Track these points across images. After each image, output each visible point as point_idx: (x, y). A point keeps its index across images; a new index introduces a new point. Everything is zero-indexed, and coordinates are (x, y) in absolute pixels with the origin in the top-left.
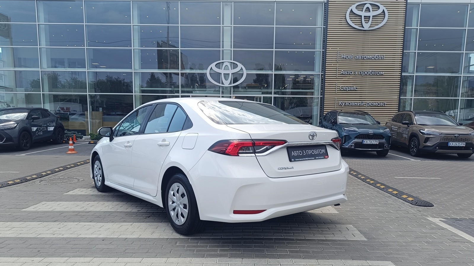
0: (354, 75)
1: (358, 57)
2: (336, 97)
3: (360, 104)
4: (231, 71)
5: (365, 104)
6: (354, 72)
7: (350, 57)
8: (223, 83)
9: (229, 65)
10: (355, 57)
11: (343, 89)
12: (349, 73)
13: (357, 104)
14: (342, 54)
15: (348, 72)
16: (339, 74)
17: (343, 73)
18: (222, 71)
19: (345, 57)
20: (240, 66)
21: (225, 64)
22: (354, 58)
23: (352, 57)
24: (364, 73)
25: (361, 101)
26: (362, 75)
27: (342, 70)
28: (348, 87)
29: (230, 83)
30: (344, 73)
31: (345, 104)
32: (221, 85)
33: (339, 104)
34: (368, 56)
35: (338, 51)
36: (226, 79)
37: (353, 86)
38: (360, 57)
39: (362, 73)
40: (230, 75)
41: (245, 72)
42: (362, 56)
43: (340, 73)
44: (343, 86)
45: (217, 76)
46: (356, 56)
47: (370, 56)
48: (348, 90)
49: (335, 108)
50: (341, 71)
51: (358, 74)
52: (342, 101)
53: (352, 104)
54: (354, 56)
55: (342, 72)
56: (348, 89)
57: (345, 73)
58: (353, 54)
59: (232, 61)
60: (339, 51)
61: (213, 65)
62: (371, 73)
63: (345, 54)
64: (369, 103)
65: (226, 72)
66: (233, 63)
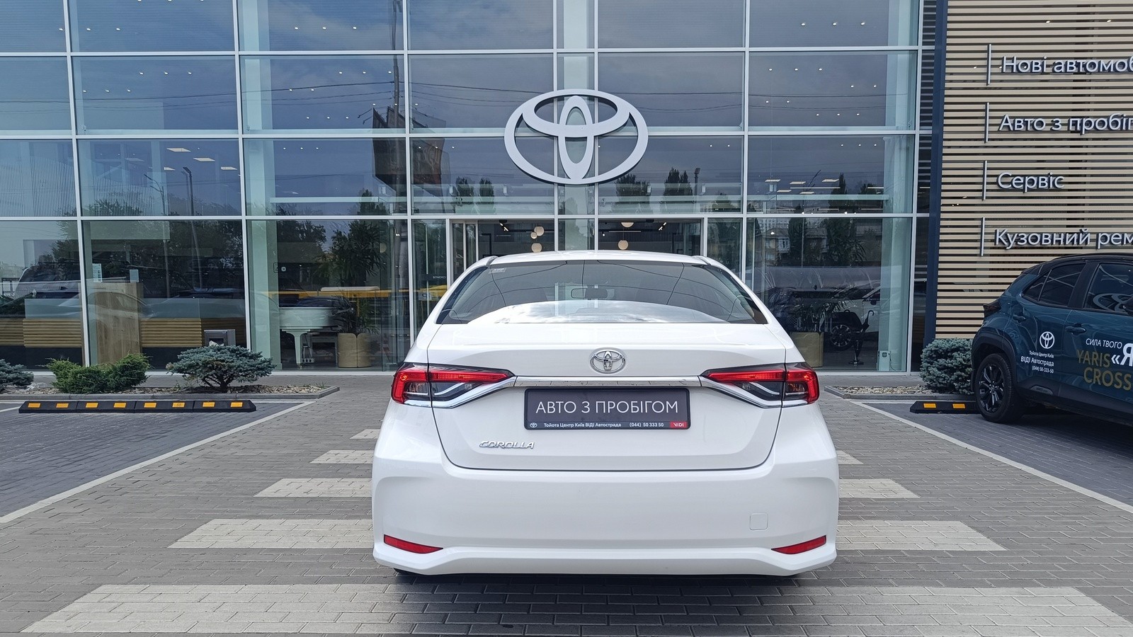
0: (1052, 131)
1: (1066, 65)
2: (984, 216)
3: (1073, 241)
4: (592, 129)
5: (1091, 240)
6: (1049, 121)
7: (1034, 66)
8: (563, 174)
9: (583, 104)
10: (1055, 64)
11: (1011, 183)
12: (1032, 125)
13: (1062, 239)
14: (1005, 55)
15: (1029, 120)
16: (996, 128)
17: (1009, 124)
18: (561, 129)
19: (1017, 66)
20: (625, 109)
21: (569, 104)
22: (1050, 70)
23: (1042, 66)
24: (1089, 123)
25: (1077, 230)
26: (1080, 132)
27: (1007, 116)
28: (1029, 176)
29: (590, 173)
30: (1013, 125)
31: (1016, 241)
32: (555, 179)
33: (994, 241)
34: (1103, 62)
35: (988, 44)
36: (576, 159)
37: (1046, 172)
38: (1071, 63)
39: (1081, 125)
40: (590, 142)
41: (644, 132)
42: (1081, 61)
43: (1000, 125)
44: (1010, 172)
45: (539, 147)
46: (1057, 61)
47: (1112, 62)
48: (1029, 190)
49: (980, 255)
50: (1003, 118)
51: (1065, 128)
52: (1007, 230)
53: (1044, 239)
54: (1051, 62)
55: (1007, 122)
56: (1027, 185)
57: (1016, 124)
58: (1046, 55)
59: (596, 93)
60: (993, 44)
61: (527, 109)
62: (1115, 123)
63: (1016, 55)
64: (1108, 236)
65: (576, 132)
66: (601, 100)
